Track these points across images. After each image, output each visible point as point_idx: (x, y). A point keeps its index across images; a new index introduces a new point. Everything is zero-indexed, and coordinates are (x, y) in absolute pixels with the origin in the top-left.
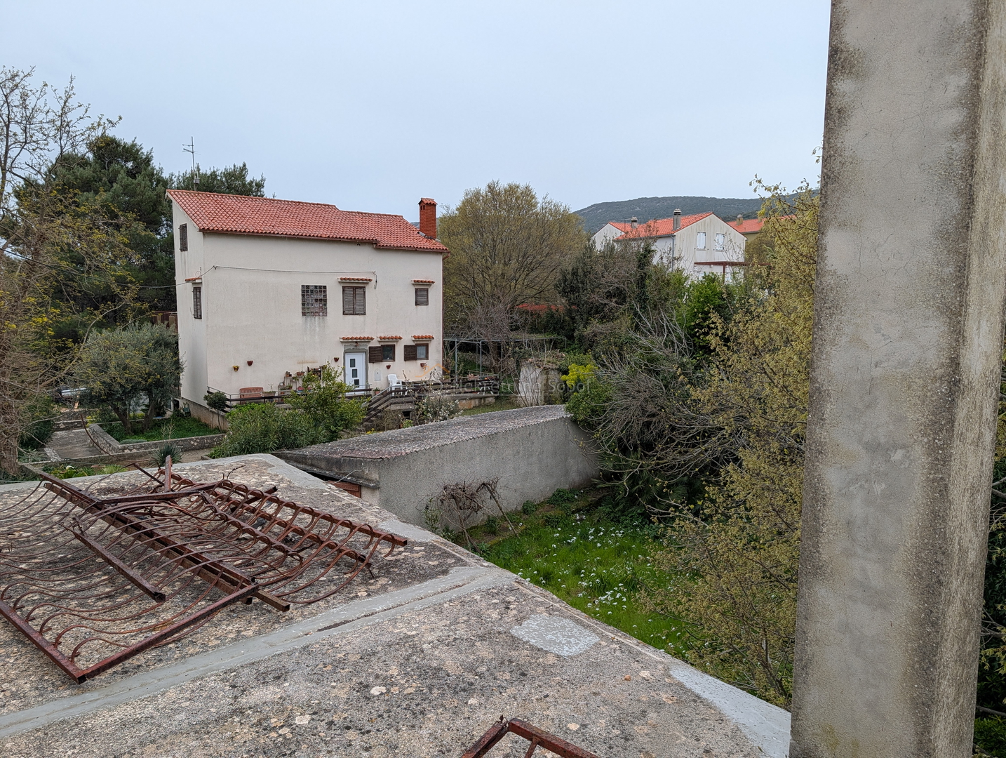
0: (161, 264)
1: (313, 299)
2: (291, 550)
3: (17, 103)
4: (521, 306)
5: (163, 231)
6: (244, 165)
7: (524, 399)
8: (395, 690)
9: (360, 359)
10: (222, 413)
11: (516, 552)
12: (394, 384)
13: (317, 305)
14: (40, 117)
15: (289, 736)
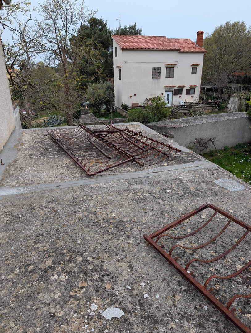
0: (109, 62)
1: (156, 72)
2: (145, 150)
3: (69, 8)
4: (233, 73)
5: (110, 51)
6: (135, 24)
7: (230, 110)
8: (174, 192)
9: (170, 94)
10: (126, 111)
11: (220, 163)
12: (181, 103)
13: (157, 74)
14: (75, 12)
15: (143, 198)
